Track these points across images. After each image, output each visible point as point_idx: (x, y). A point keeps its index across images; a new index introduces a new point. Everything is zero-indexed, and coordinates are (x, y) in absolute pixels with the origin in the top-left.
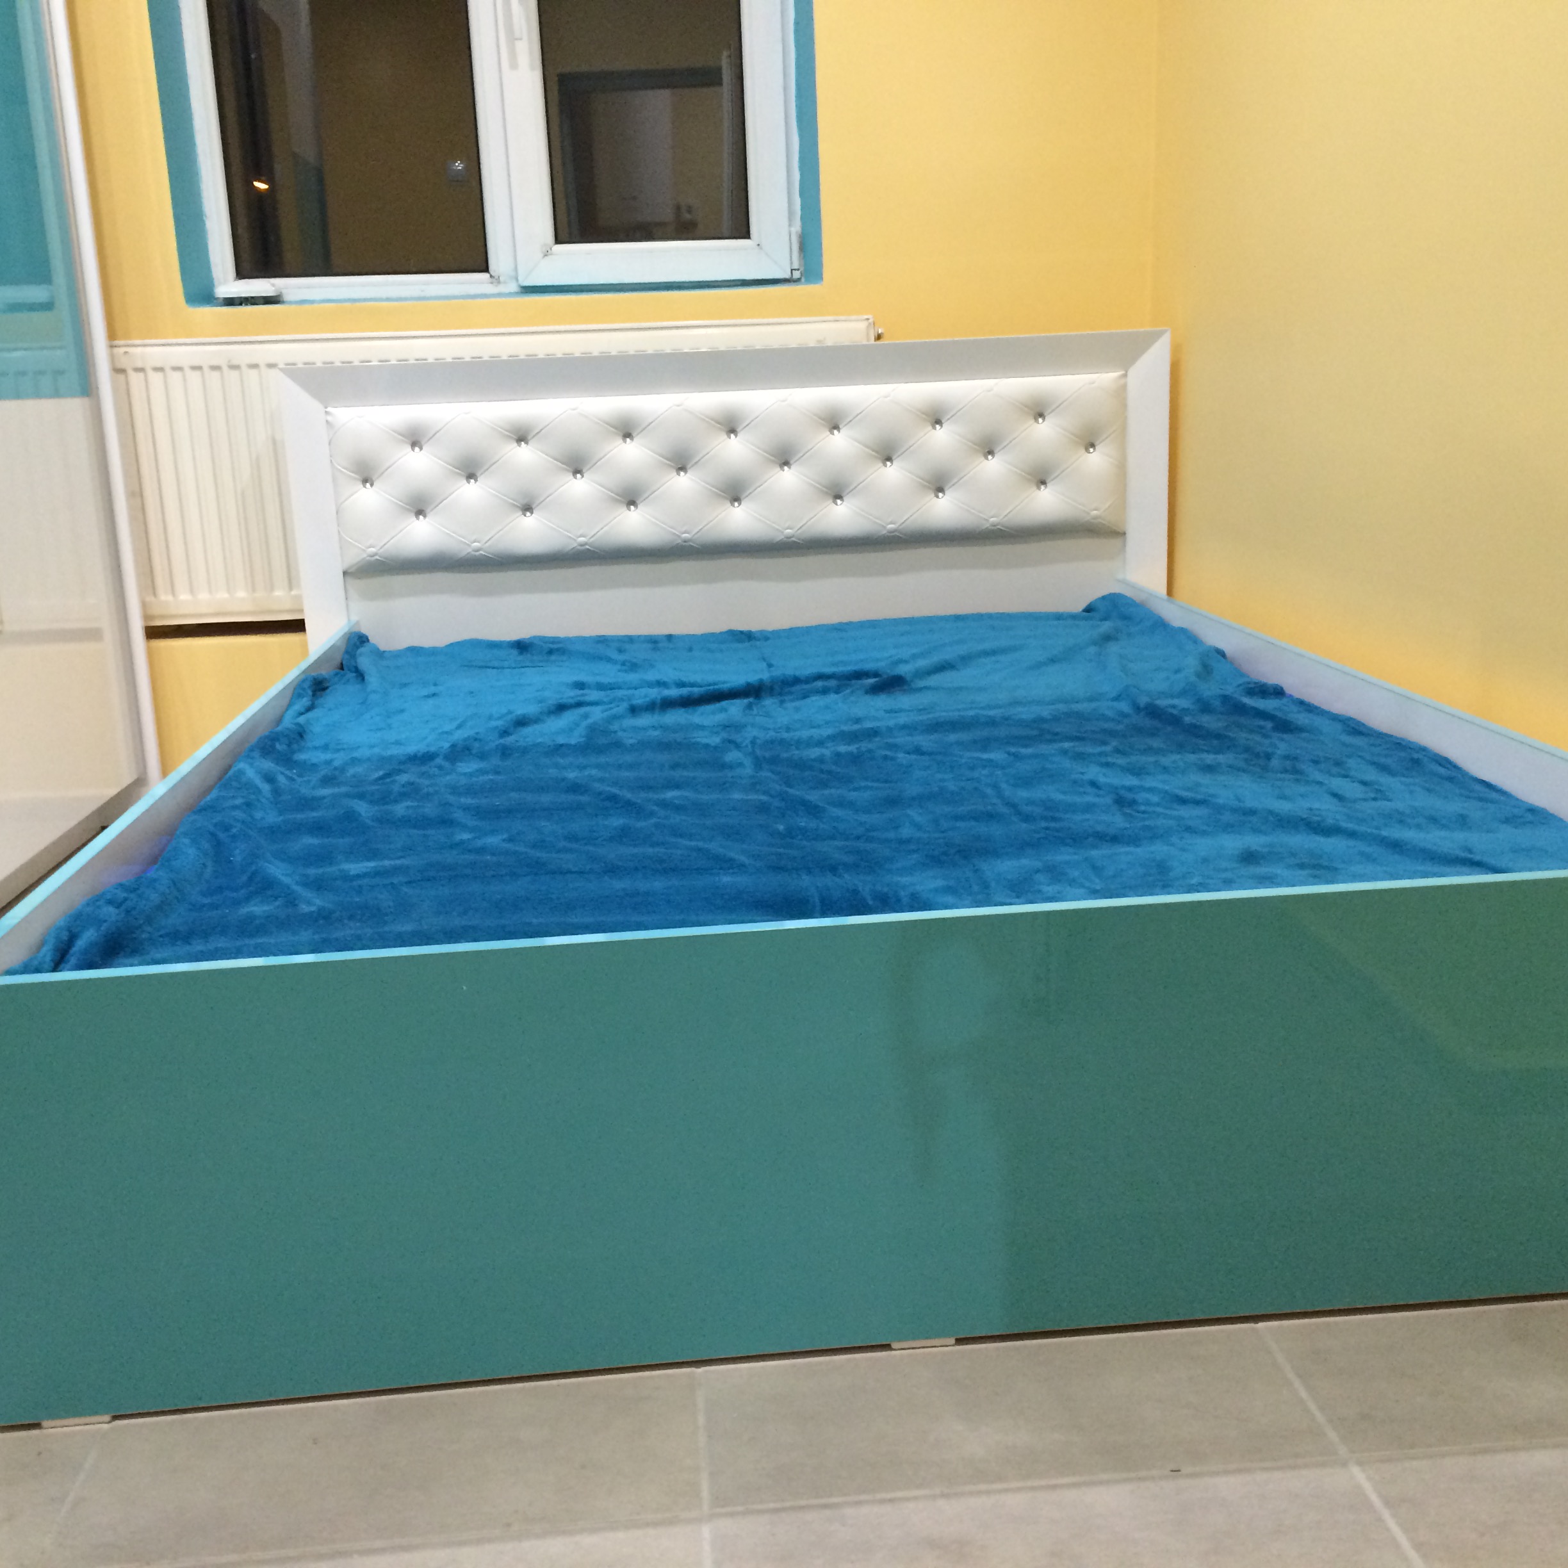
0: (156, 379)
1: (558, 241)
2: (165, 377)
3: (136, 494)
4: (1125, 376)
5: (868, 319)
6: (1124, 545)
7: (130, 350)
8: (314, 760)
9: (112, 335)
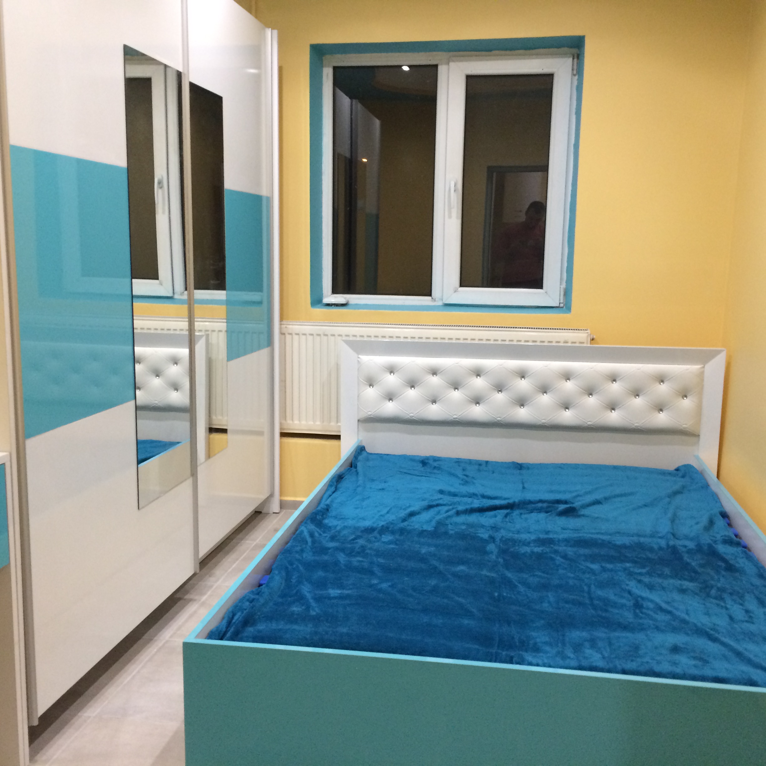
0: (296, 337)
1: (461, 285)
2: (299, 337)
3: (283, 381)
4: (704, 367)
5: (588, 333)
6: (699, 440)
7: (288, 326)
8: (330, 525)
9: (281, 319)
